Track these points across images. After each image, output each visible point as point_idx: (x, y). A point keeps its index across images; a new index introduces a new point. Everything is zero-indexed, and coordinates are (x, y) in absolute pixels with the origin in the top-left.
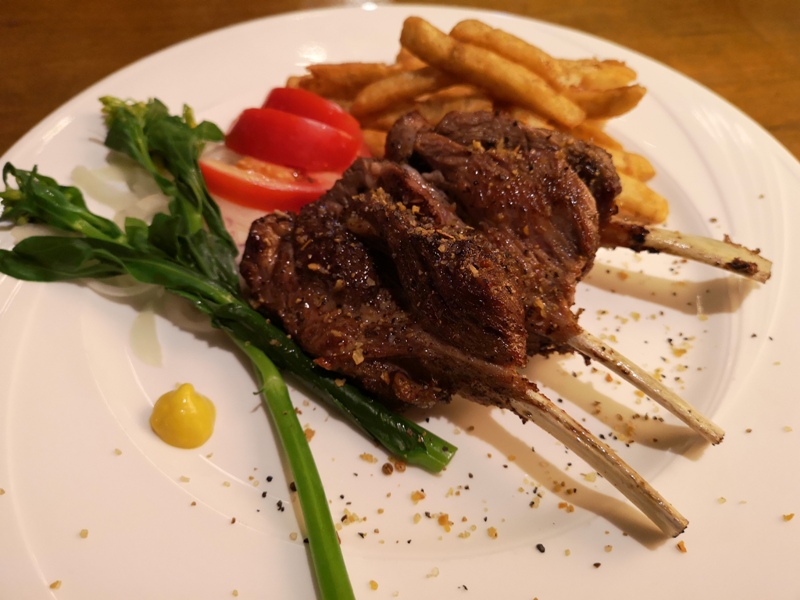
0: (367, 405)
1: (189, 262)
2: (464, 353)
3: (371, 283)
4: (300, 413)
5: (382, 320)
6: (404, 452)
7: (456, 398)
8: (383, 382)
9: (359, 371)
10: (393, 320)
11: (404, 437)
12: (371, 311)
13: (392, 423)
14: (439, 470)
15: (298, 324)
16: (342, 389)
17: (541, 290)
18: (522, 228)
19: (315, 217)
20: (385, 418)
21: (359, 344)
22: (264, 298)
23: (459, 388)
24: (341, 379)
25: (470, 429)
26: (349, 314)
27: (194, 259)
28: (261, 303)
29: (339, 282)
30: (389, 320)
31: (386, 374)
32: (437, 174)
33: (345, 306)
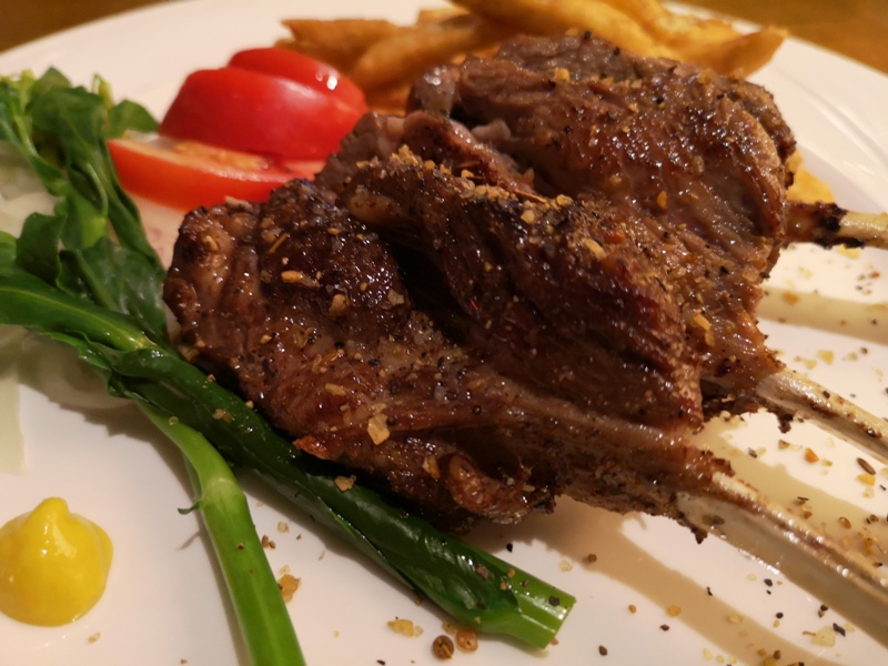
0: (398, 524)
1: (78, 290)
2: (583, 408)
3: (396, 299)
4: (272, 546)
5: (419, 362)
6: (473, 612)
7: (563, 501)
8: (428, 478)
9: (381, 459)
10: (441, 361)
11: (472, 581)
12: (398, 348)
13: (448, 556)
14: (543, 645)
15: (266, 382)
16: (349, 496)
17: (699, 297)
18: (654, 198)
19: (293, 201)
20: (434, 547)
21: (379, 407)
22: (204, 339)
23: (569, 482)
24: (348, 476)
25: (590, 560)
26: (358, 356)
27: (89, 288)
28: (199, 349)
29: (339, 299)
30: (432, 362)
31: (433, 461)
32: (500, 127)
33: (350, 343)
